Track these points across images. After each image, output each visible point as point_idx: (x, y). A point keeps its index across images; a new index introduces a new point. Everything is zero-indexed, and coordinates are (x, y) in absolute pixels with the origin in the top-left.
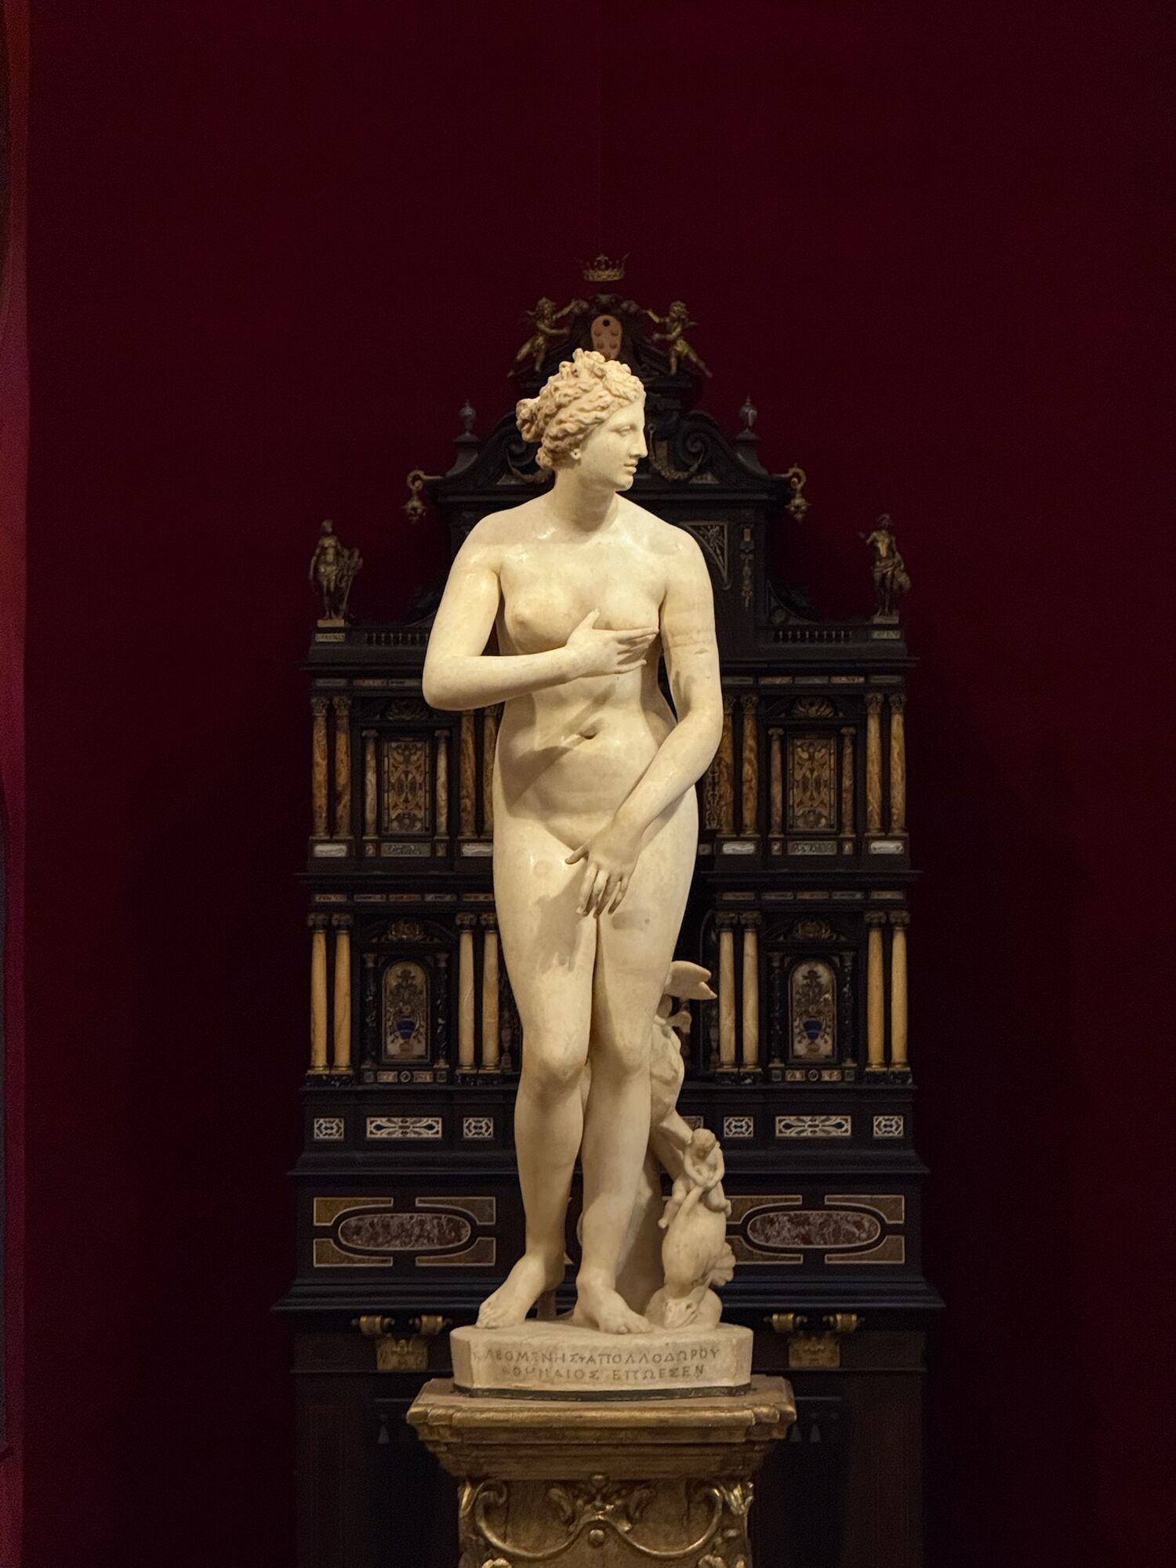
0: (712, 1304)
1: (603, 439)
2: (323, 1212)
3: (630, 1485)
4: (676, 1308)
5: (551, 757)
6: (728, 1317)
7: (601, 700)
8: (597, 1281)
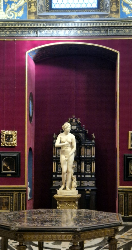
0: (76, 189)
1: (68, 129)
2: (54, 182)
3: (69, 201)
4: (73, 189)
5: (64, 151)
6: (77, 190)
7: (68, 147)
8: (67, 187)
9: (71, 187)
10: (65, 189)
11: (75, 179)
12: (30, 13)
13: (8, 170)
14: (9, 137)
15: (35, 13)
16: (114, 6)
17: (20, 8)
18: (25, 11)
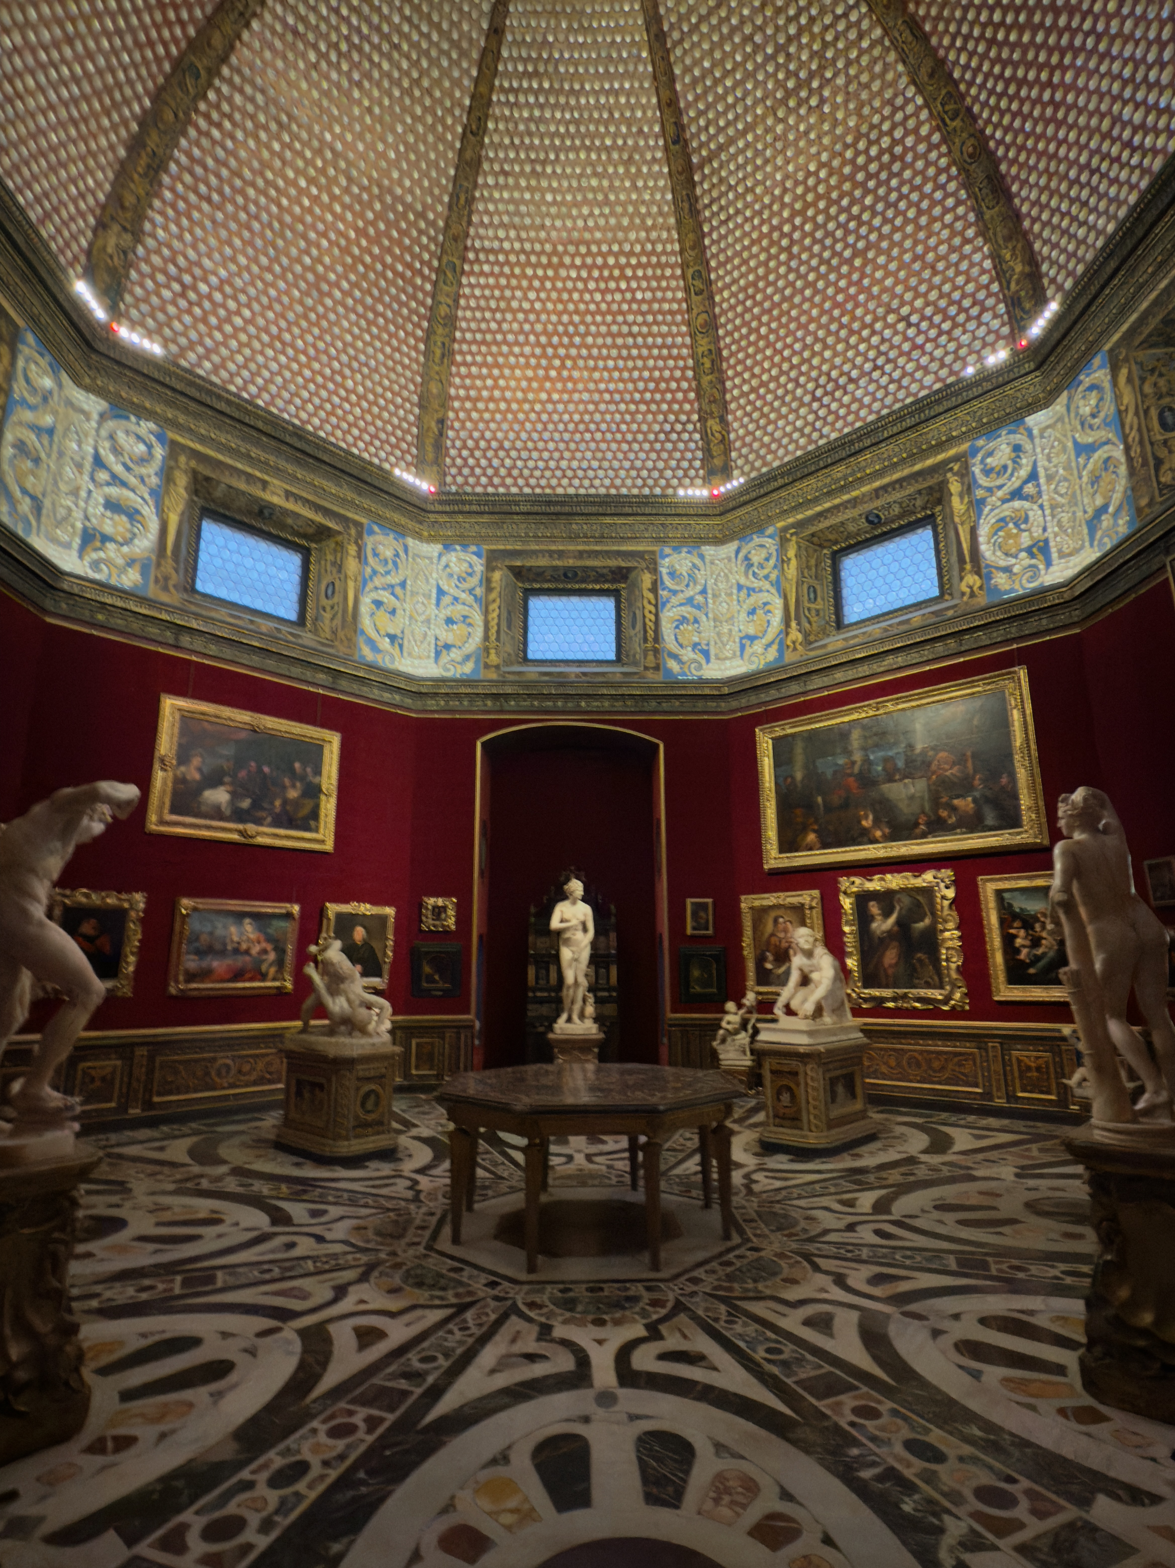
1: (577, 892)
2: (530, 1007)
3: (579, 1048)
5: (569, 938)
7: (576, 930)
8: (575, 1017)
9: (582, 1016)
10: (569, 1020)
11: (591, 1000)
12: (487, 666)
13: (434, 981)
14: (439, 912)
15: (497, 667)
16: (651, 657)
17: (467, 658)
18: (477, 663)
